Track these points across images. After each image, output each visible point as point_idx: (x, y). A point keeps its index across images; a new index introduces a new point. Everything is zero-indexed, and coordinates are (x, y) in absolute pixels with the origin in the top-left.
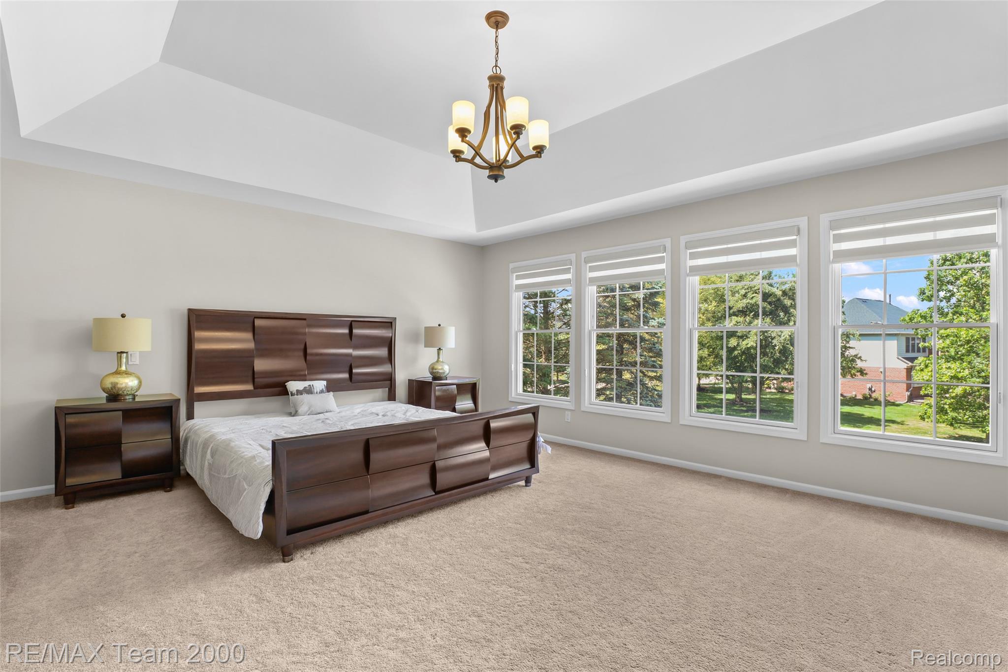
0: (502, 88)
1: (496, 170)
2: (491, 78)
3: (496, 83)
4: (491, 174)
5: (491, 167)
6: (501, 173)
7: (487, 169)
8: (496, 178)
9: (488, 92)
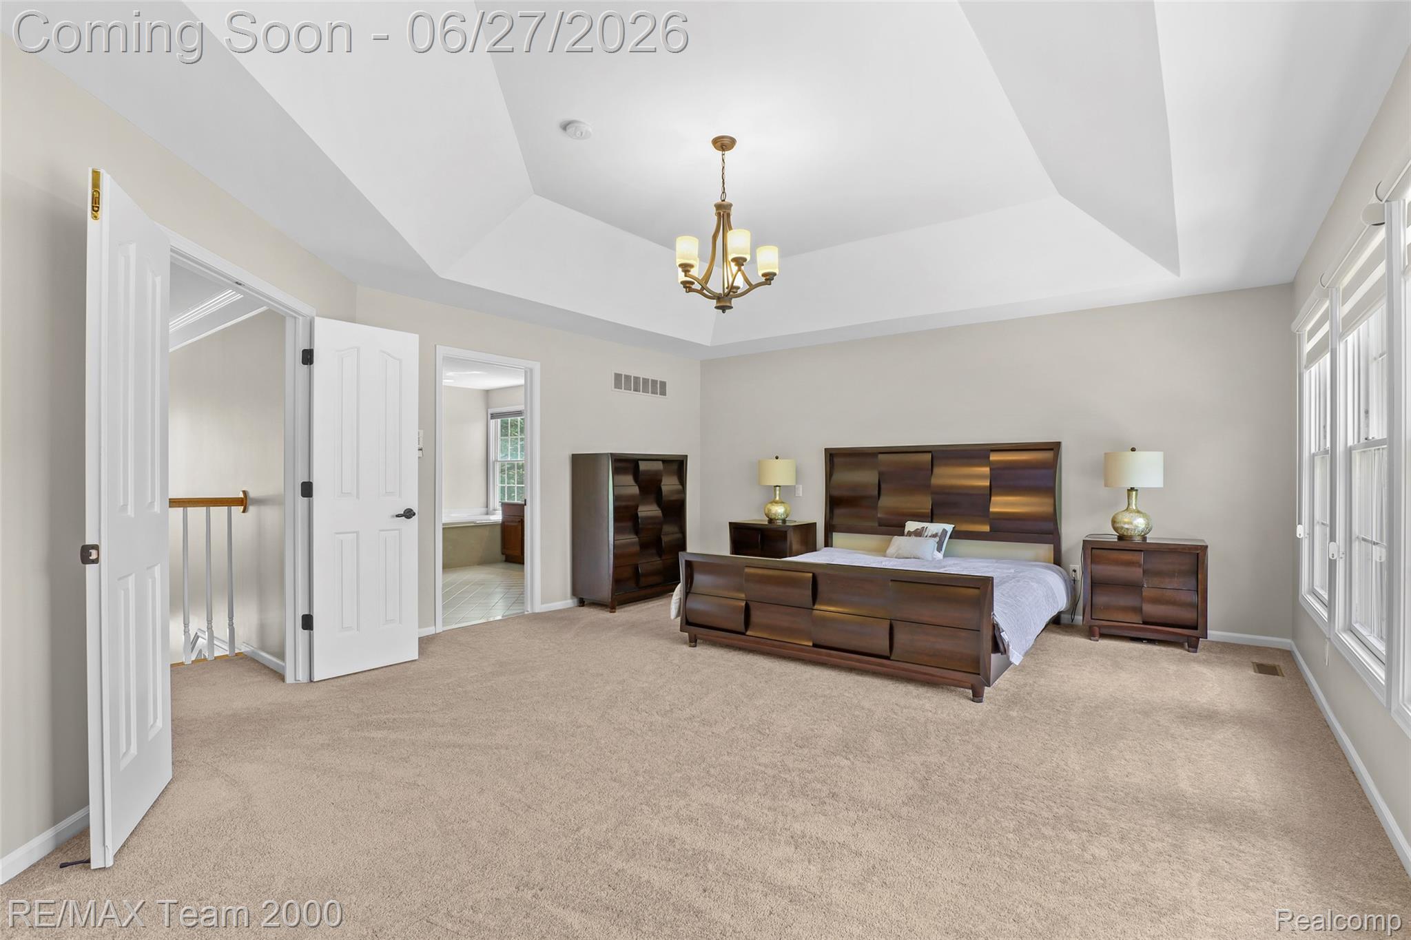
0: (729, 215)
1: (724, 301)
2: (718, 207)
3: (723, 211)
4: (718, 305)
5: (718, 298)
6: (728, 304)
7: (714, 299)
8: (723, 309)
9: (714, 219)
